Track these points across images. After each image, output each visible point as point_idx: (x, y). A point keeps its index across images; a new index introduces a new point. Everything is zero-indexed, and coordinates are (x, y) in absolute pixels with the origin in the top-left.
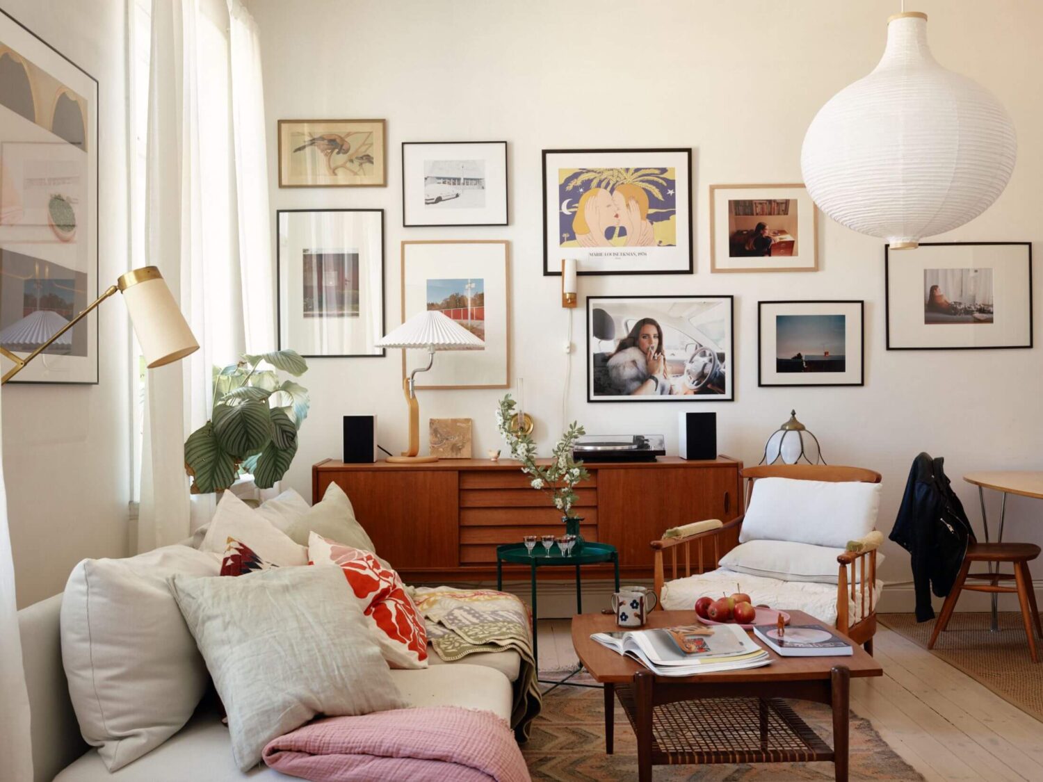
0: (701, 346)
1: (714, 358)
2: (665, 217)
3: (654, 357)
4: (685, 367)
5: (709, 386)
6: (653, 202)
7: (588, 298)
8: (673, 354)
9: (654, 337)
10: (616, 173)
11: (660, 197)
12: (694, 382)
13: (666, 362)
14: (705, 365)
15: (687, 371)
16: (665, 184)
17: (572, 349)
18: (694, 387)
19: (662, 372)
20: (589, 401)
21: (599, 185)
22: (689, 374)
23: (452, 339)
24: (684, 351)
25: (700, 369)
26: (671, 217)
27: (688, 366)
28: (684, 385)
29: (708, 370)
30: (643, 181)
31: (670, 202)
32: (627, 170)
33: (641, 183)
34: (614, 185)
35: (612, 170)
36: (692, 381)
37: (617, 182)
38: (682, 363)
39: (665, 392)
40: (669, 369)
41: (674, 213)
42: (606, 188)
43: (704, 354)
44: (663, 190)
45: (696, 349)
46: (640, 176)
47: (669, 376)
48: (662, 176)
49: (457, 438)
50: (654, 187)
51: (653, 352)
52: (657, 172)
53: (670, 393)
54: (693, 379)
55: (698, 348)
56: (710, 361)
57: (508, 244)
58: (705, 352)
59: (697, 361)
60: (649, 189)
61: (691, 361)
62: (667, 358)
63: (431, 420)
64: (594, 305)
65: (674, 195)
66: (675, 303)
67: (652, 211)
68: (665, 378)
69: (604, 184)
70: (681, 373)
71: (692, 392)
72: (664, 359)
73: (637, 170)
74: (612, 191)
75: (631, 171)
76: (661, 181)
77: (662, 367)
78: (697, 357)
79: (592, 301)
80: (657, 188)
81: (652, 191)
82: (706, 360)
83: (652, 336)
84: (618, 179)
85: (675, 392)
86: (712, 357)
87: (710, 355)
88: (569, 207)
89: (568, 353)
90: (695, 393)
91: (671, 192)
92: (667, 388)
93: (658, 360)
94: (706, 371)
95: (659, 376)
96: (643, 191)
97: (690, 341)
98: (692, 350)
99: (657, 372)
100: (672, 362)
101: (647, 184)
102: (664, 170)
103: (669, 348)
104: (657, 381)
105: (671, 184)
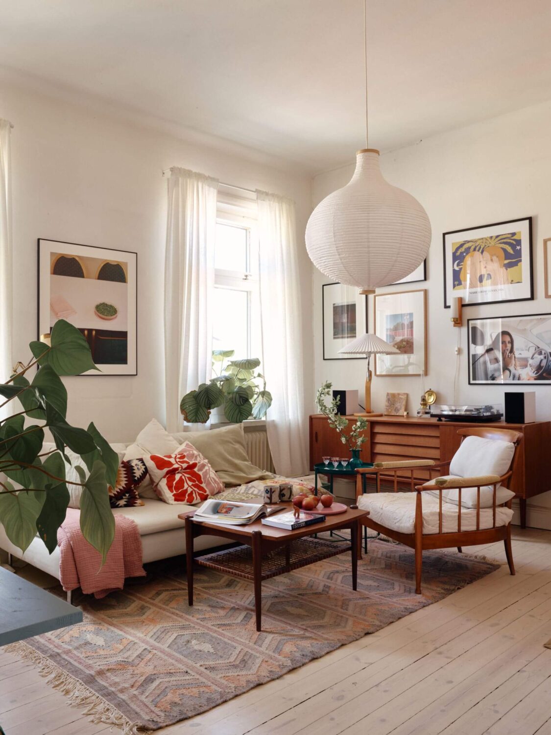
0: (538, 348)
1: (548, 355)
2: (515, 264)
3: (508, 356)
4: (528, 362)
5: (544, 375)
6: (507, 256)
7: (468, 320)
8: (520, 354)
9: (509, 343)
10: (484, 241)
11: (512, 252)
12: (534, 372)
13: (516, 359)
14: (541, 361)
15: (530, 364)
16: (514, 243)
17: (460, 351)
18: (534, 375)
19: (513, 365)
20: (470, 384)
21: (475, 250)
22: (531, 367)
23: (378, 349)
24: (527, 351)
25: (538, 363)
26: (519, 264)
27: (530, 361)
28: (528, 374)
29: (544, 363)
30: (501, 243)
31: (518, 254)
32: (491, 237)
33: (500, 245)
34: (483, 248)
35: (482, 239)
36: (533, 371)
37: (485, 246)
38: (526, 360)
39: (515, 378)
40: (518, 363)
41: (520, 261)
42: (479, 251)
43: (540, 353)
44: (513, 246)
45: (535, 350)
46: (499, 240)
47: (518, 368)
48: (512, 238)
49: (398, 404)
50: (507, 246)
51: (508, 353)
52: (510, 236)
53: (519, 379)
54: (534, 370)
55: (537, 349)
56: (545, 358)
57: (426, 292)
58: (541, 351)
59: (536, 358)
60: (505, 247)
61: (532, 358)
62: (516, 356)
63: (388, 393)
64: (472, 324)
65: (520, 249)
66: (521, 320)
67: (507, 262)
68: (516, 369)
69: (477, 248)
70: (526, 366)
71: (533, 378)
72: (515, 357)
73: (497, 237)
74: (482, 252)
75: (494, 238)
76: (512, 241)
77: (513, 362)
78: (536, 355)
79: (471, 322)
80: (510, 246)
81: (506, 248)
82: (542, 357)
83: (507, 342)
84: (486, 244)
85: (521, 379)
86: (546, 355)
87: (545, 354)
88: (458, 265)
89: (458, 354)
90: (535, 379)
91: (518, 248)
92: (517, 376)
93: (511, 358)
94: (542, 365)
95: (512, 368)
96: (501, 250)
97: (531, 345)
98: (532, 350)
99: (510, 365)
100: (519, 359)
101: (503, 245)
102: (514, 234)
103: (518, 349)
104: (510, 372)
105: (519, 242)
